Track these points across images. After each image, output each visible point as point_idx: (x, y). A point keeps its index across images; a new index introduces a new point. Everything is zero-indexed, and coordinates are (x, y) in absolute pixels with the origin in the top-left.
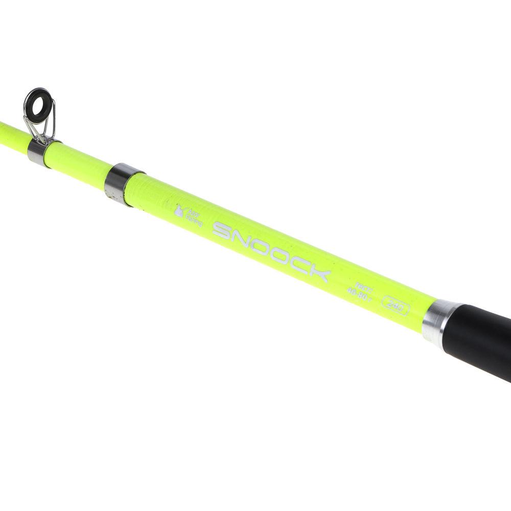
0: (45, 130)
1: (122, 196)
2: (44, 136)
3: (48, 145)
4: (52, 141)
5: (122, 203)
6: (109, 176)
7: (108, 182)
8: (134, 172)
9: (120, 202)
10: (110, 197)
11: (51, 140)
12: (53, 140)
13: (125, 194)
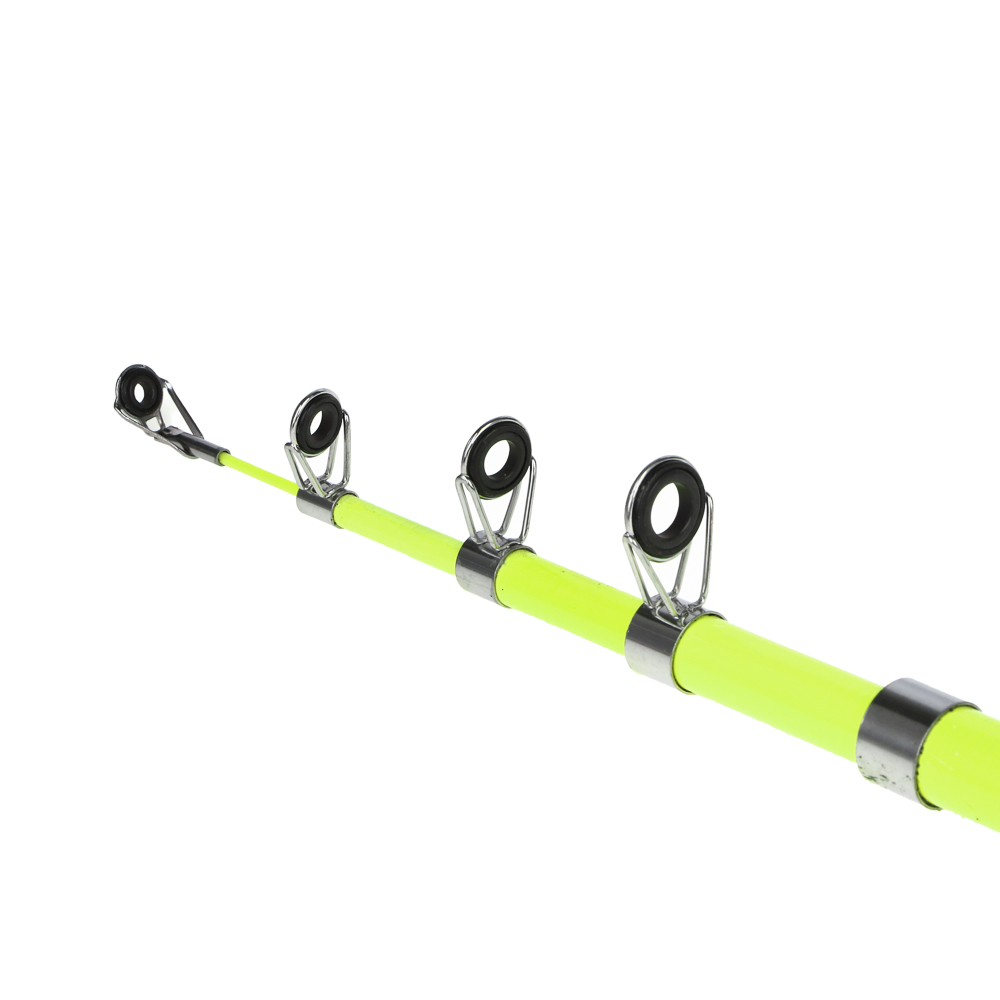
0: (678, 582)
1: (911, 775)
2: (675, 601)
3: (685, 624)
4: (698, 613)
5: (910, 798)
6: (870, 714)
7: (865, 734)
8: (947, 705)
9: (902, 792)
10: (871, 778)
11: (695, 611)
12: (701, 610)
13: (920, 770)
